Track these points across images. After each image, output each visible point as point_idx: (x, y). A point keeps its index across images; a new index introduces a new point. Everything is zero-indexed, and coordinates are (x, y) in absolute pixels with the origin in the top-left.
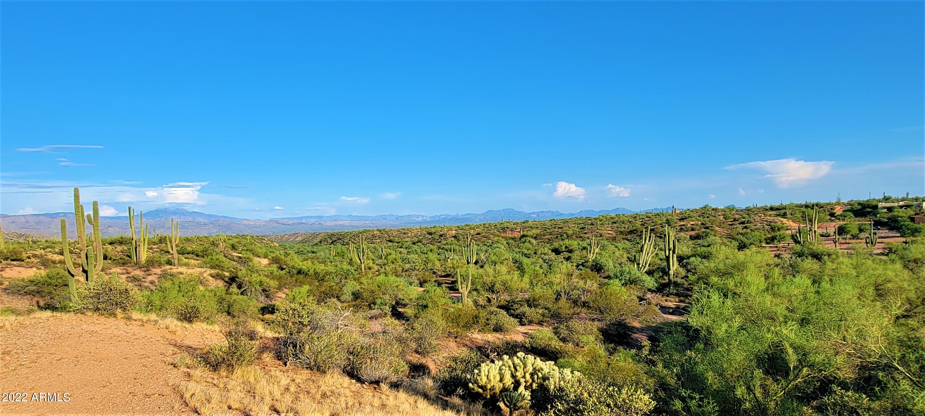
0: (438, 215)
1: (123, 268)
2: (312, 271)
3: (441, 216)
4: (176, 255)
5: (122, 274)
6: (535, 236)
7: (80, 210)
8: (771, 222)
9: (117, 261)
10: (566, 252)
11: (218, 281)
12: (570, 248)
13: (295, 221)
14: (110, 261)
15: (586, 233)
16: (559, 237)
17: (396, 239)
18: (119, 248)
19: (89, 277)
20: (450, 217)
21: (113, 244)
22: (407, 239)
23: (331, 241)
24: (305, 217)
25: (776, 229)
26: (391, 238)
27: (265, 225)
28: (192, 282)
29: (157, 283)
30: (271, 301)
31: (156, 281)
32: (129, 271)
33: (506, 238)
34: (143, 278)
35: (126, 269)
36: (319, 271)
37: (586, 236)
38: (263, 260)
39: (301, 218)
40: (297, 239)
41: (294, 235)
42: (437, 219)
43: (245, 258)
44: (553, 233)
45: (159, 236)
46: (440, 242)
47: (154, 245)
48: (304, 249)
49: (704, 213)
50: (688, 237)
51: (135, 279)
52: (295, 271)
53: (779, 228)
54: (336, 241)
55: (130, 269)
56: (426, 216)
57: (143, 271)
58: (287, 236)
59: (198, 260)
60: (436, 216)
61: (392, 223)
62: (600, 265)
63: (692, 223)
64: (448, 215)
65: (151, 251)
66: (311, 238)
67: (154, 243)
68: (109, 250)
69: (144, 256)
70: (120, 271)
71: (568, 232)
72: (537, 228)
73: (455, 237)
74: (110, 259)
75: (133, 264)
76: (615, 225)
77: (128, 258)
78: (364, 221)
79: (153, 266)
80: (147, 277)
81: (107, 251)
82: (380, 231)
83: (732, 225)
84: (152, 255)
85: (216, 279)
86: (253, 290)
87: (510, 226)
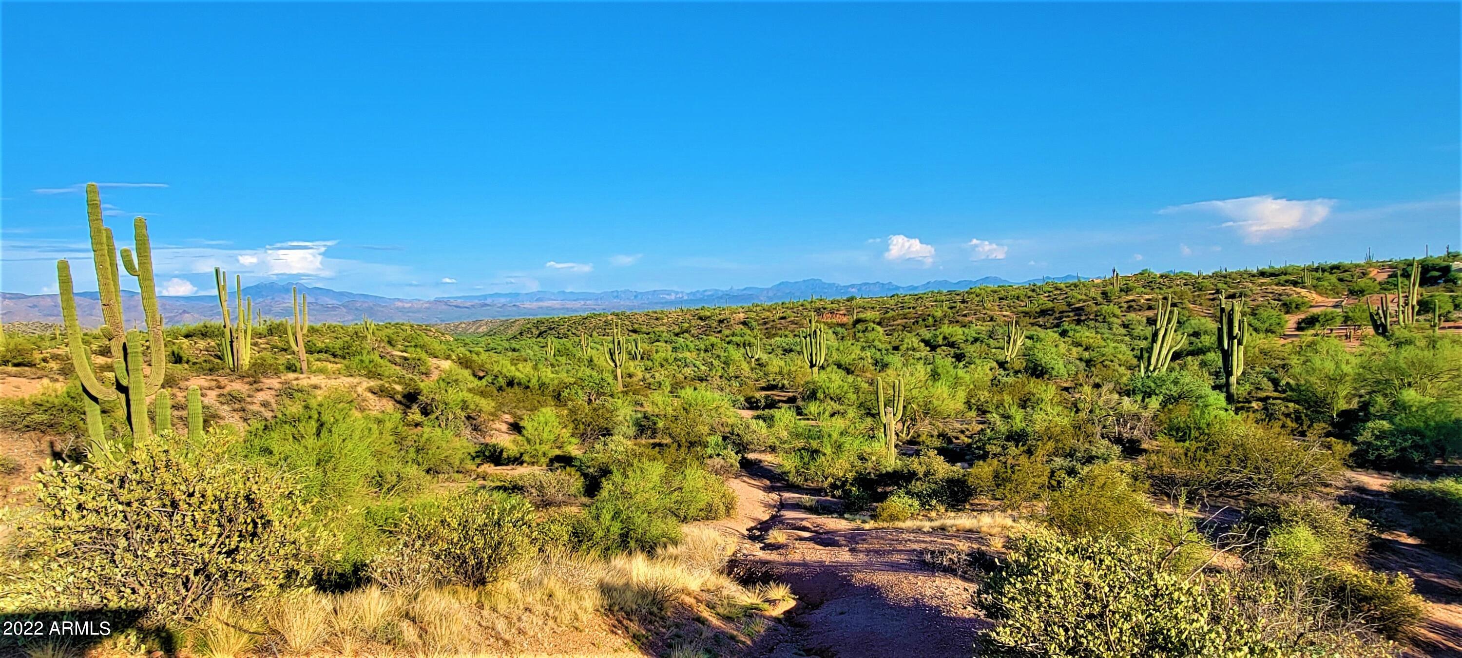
0: (701, 290)
1: (209, 377)
2: (534, 381)
3: (705, 291)
4: (304, 356)
5: (210, 389)
6: (878, 320)
7: (104, 240)
8: (1280, 295)
9: (198, 365)
10: (945, 345)
11: (384, 401)
12: (951, 340)
13: (476, 301)
14: (186, 366)
15: (965, 315)
16: (921, 322)
17: (644, 329)
18: (202, 344)
19: (132, 402)
20: (720, 294)
21: (191, 336)
22: (662, 328)
23: (537, 332)
24: (491, 295)
25: (1294, 305)
26: (636, 326)
27: (429, 308)
28: (342, 404)
29: (274, 406)
30: (484, 438)
31: (273, 401)
32: (223, 384)
33: (830, 326)
34: (249, 396)
35: (216, 380)
36: (547, 381)
37: (967, 319)
38: (443, 362)
39: (485, 297)
40: (480, 330)
41: (474, 323)
42: (699, 296)
43: (414, 359)
44: (909, 316)
45: (268, 323)
46: (720, 332)
47: (260, 338)
48: (499, 345)
49: (1151, 282)
50: (1145, 320)
51: (233, 398)
52: (502, 381)
53: (1297, 305)
54: (545, 331)
55: (223, 381)
56: (682, 292)
57: (247, 383)
58: (464, 325)
59: (336, 363)
60: (698, 291)
61: (628, 303)
62: (1043, 368)
63: (1147, 297)
64: (716, 290)
65: (256, 348)
66: (502, 328)
67: (260, 336)
68: (184, 346)
69: (246, 355)
70: (206, 384)
71: (936, 314)
72: (873, 308)
73: (744, 323)
74: (188, 362)
75: (228, 371)
76: (1005, 302)
77: (219, 361)
78: (583, 299)
79: (265, 374)
80: (256, 395)
81: (181, 348)
82: (617, 315)
83: (1213, 300)
84: (257, 355)
85: (380, 396)
86: (451, 417)
87: (829, 306)
